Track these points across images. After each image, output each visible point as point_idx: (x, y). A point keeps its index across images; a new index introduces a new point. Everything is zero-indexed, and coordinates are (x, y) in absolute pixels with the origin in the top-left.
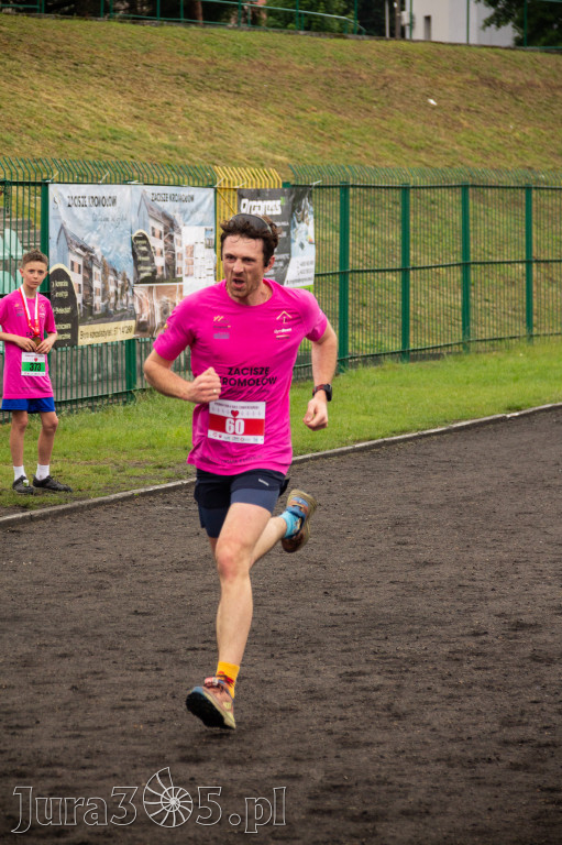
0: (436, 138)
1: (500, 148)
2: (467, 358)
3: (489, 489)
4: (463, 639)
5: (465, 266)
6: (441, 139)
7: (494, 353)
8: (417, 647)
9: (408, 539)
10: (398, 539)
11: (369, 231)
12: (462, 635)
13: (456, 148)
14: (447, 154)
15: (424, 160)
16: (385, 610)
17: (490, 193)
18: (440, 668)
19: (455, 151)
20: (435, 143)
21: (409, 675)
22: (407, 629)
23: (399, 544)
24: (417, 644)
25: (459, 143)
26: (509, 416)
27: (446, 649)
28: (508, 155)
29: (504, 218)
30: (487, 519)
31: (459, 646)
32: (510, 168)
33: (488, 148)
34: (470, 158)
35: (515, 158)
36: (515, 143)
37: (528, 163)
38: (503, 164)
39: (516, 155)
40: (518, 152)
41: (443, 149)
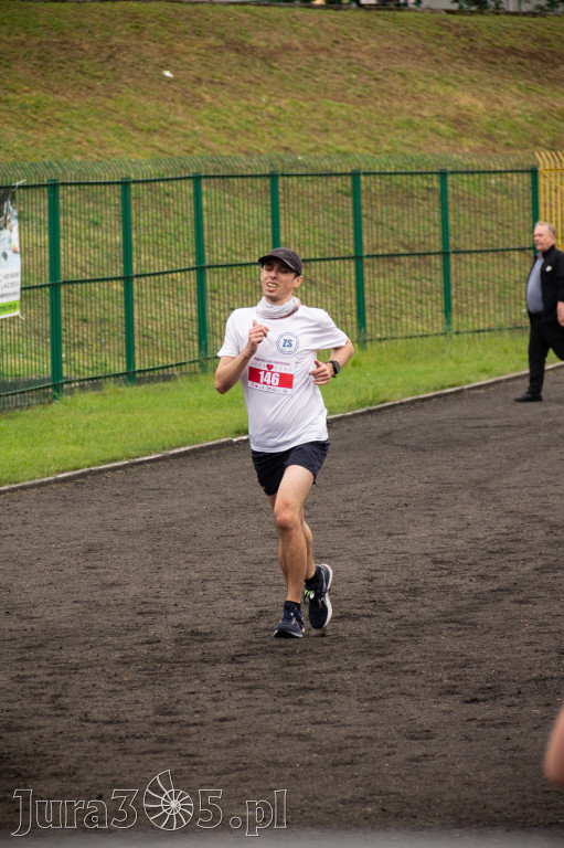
0: (172, 118)
1: (250, 126)
2: (202, 378)
3: (195, 514)
5: (201, 270)
6: (178, 119)
9: (99, 563)
11: (92, 233)
13: (197, 128)
14: (186, 136)
15: (158, 144)
19: (195, 132)
20: (171, 124)
25: (200, 123)
26: (235, 440)
28: (260, 134)
29: (255, 211)
30: (185, 542)
32: (261, 150)
33: (235, 127)
34: (214, 140)
35: (268, 137)
36: (268, 119)
37: (285, 143)
38: (254, 145)
39: (269, 133)
40: (272, 130)
41: (181, 130)
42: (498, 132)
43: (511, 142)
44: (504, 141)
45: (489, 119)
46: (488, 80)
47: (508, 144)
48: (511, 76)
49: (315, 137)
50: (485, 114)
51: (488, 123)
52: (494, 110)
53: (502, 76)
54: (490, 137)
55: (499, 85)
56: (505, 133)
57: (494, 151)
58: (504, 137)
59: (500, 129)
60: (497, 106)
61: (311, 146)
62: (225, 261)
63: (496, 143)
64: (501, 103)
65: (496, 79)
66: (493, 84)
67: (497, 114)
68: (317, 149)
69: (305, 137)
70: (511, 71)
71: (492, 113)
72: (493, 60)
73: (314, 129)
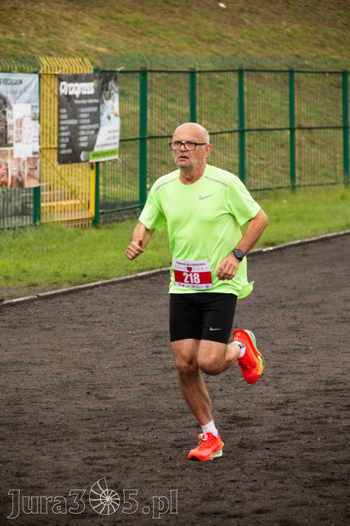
0: (224, 34)
1: (275, 41)
4: (187, 430)
5: (242, 132)
6: (228, 34)
7: (264, 200)
8: (150, 437)
10: (155, 349)
11: (170, 106)
12: (188, 427)
13: (241, 41)
14: (233, 45)
15: (215, 50)
16: (132, 407)
17: (265, 75)
18: (164, 453)
19: (239, 44)
20: (224, 37)
21: (138, 459)
22: (145, 421)
23: (155, 353)
24: (151, 434)
25: (243, 37)
26: (264, 250)
27: (173, 438)
28: (281, 46)
29: (277, 95)
31: (183, 436)
32: (282, 56)
33: (265, 41)
34: (251, 48)
35: (286, 48)
36: (286, 37)
37: (297, 52)
38: (277, 53)
39: (287, 46)
40: (289, 44)
41: (230, 42)
49: (316, 49)
61: (314, 55)
62: (257, 126)
68: (318, 57)
69: (310, 49)
73: (315, 45)
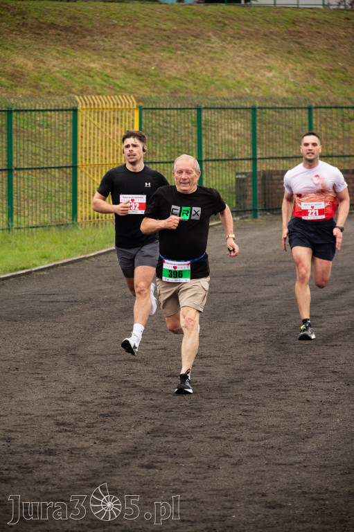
42: (43, 83)
43: (52, 90)
44: (47, 90)
45: (36, 74)
46: (36, 47)
47: (49, 92)
48: (52, 43)
50: (34, 70)
51: (35, 76)
52: (40, 67)
53: (45, 43)
54: (36, 87)
55: (43, 49)
56: (47, 84)
57: (39, 96)
58: (47, 87)
59: (44, 81)
60: (41, 65)
63: (41, 91)
64: (44, 62)
65: (41, 46)
66: (39, 49)
67: (42, 71)
70: (52, 40)
71: (38, 70)
72: (40, 32)
